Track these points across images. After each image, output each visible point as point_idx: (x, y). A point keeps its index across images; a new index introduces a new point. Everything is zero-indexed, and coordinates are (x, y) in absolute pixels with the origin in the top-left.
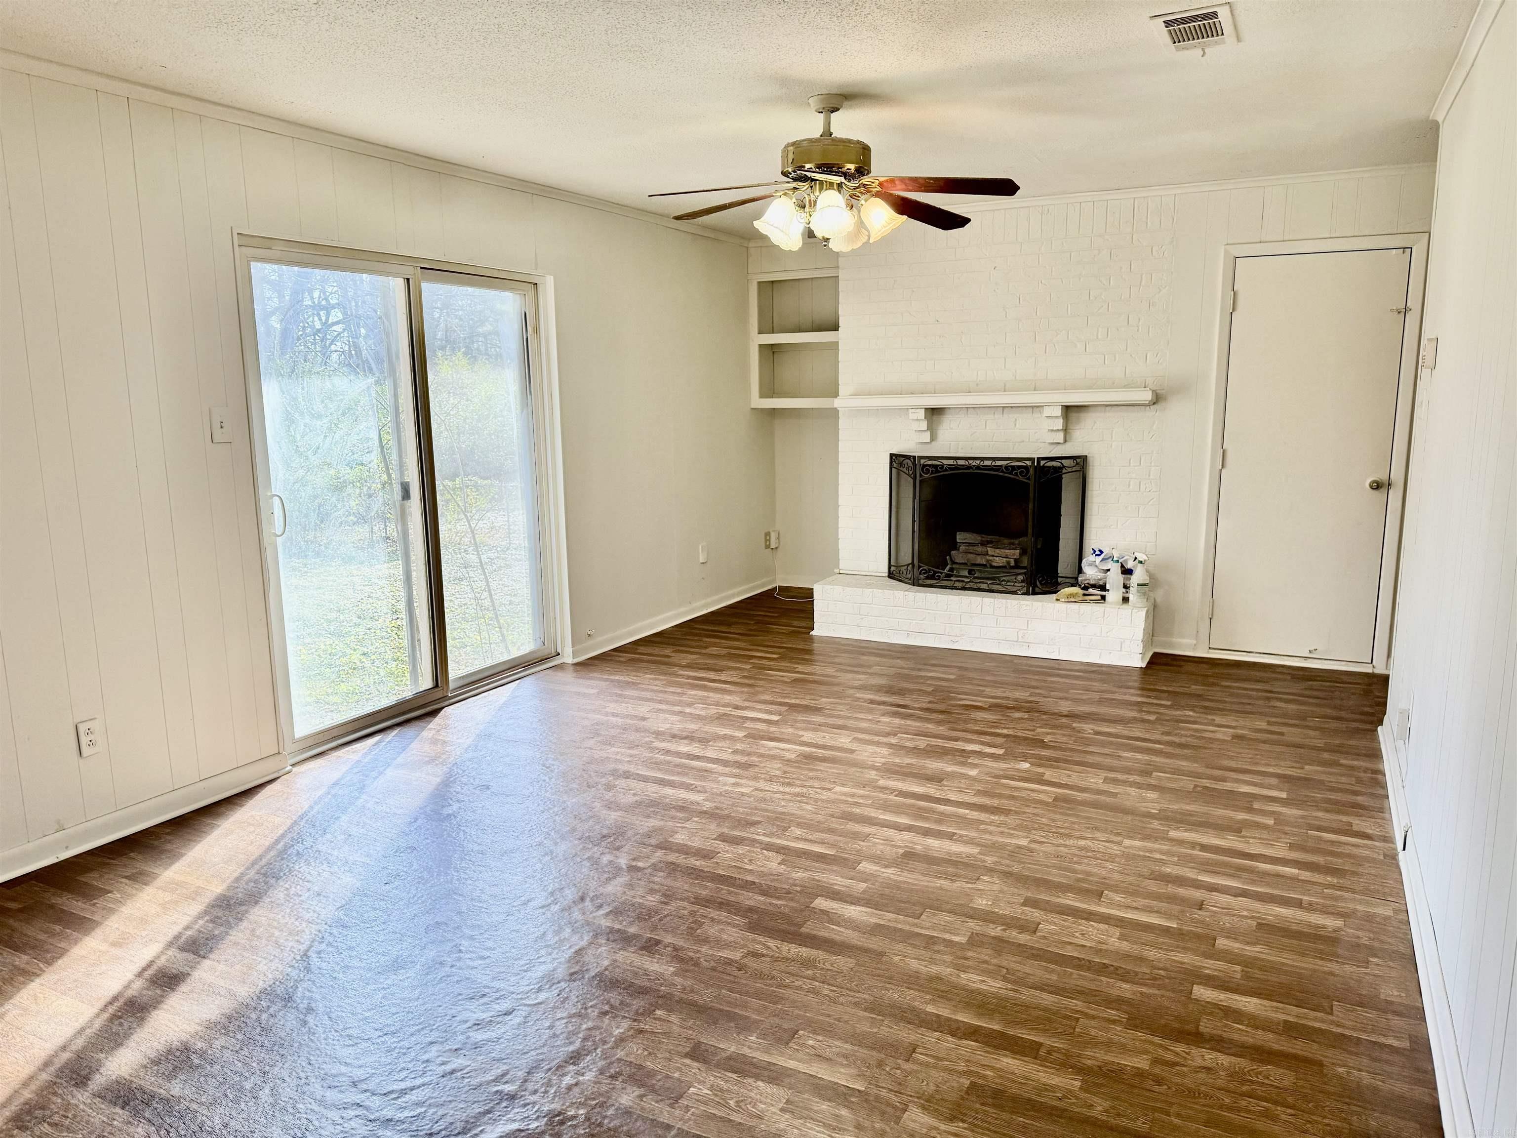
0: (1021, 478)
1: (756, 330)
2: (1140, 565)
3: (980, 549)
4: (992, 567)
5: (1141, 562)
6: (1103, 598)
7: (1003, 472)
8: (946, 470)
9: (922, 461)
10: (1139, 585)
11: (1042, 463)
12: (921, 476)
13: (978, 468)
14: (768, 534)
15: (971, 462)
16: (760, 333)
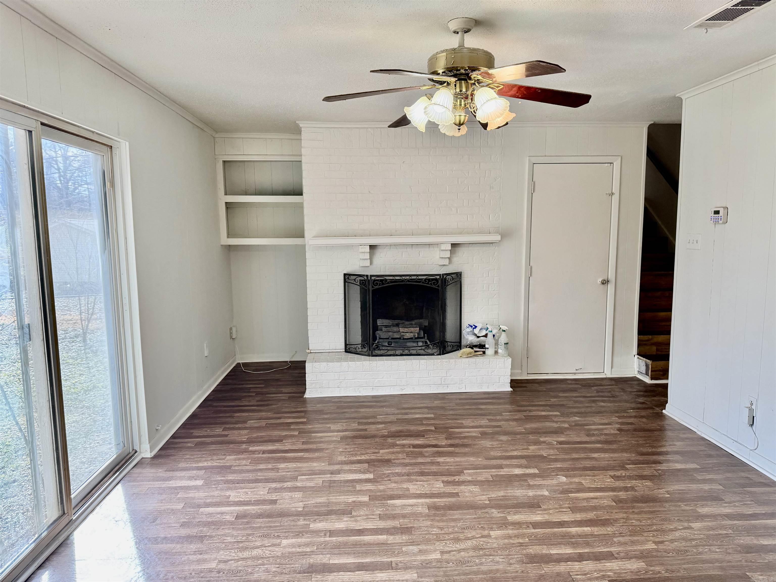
0: (434, 286)
1: (223, 192)
2: (503, 332)
3: (395, 329)
4: (404, 339)
5: (504, 331)
6: (484, 353)
7: (423, 283)
8: (388, 283)
9: (373, 278)
10: (505, 344)
11: (445, 276)
12: (373, 287)
13: (408, 281)
14: (231, 329)
15: (403, 277)
16: (226, 194)
